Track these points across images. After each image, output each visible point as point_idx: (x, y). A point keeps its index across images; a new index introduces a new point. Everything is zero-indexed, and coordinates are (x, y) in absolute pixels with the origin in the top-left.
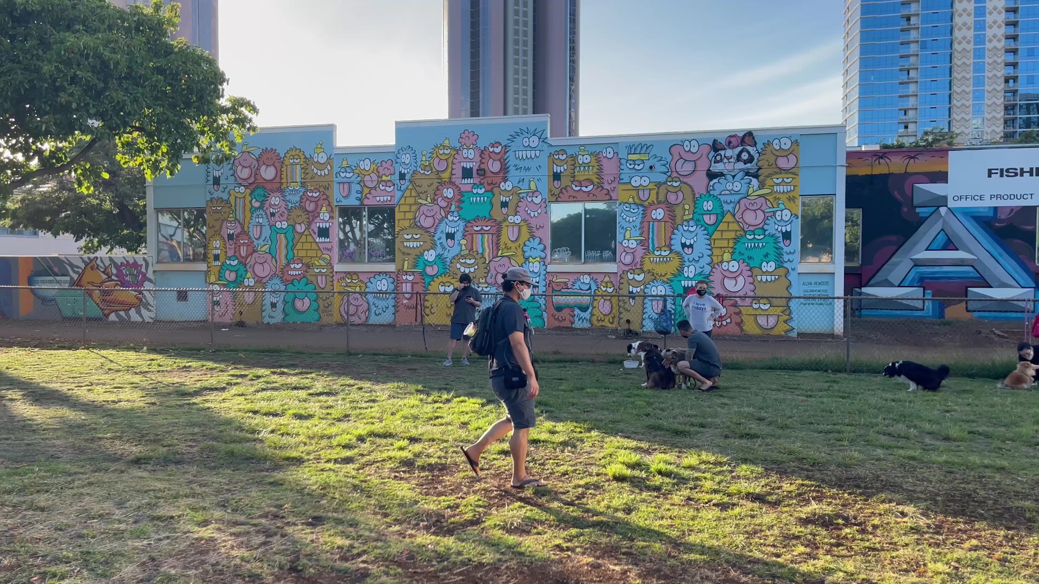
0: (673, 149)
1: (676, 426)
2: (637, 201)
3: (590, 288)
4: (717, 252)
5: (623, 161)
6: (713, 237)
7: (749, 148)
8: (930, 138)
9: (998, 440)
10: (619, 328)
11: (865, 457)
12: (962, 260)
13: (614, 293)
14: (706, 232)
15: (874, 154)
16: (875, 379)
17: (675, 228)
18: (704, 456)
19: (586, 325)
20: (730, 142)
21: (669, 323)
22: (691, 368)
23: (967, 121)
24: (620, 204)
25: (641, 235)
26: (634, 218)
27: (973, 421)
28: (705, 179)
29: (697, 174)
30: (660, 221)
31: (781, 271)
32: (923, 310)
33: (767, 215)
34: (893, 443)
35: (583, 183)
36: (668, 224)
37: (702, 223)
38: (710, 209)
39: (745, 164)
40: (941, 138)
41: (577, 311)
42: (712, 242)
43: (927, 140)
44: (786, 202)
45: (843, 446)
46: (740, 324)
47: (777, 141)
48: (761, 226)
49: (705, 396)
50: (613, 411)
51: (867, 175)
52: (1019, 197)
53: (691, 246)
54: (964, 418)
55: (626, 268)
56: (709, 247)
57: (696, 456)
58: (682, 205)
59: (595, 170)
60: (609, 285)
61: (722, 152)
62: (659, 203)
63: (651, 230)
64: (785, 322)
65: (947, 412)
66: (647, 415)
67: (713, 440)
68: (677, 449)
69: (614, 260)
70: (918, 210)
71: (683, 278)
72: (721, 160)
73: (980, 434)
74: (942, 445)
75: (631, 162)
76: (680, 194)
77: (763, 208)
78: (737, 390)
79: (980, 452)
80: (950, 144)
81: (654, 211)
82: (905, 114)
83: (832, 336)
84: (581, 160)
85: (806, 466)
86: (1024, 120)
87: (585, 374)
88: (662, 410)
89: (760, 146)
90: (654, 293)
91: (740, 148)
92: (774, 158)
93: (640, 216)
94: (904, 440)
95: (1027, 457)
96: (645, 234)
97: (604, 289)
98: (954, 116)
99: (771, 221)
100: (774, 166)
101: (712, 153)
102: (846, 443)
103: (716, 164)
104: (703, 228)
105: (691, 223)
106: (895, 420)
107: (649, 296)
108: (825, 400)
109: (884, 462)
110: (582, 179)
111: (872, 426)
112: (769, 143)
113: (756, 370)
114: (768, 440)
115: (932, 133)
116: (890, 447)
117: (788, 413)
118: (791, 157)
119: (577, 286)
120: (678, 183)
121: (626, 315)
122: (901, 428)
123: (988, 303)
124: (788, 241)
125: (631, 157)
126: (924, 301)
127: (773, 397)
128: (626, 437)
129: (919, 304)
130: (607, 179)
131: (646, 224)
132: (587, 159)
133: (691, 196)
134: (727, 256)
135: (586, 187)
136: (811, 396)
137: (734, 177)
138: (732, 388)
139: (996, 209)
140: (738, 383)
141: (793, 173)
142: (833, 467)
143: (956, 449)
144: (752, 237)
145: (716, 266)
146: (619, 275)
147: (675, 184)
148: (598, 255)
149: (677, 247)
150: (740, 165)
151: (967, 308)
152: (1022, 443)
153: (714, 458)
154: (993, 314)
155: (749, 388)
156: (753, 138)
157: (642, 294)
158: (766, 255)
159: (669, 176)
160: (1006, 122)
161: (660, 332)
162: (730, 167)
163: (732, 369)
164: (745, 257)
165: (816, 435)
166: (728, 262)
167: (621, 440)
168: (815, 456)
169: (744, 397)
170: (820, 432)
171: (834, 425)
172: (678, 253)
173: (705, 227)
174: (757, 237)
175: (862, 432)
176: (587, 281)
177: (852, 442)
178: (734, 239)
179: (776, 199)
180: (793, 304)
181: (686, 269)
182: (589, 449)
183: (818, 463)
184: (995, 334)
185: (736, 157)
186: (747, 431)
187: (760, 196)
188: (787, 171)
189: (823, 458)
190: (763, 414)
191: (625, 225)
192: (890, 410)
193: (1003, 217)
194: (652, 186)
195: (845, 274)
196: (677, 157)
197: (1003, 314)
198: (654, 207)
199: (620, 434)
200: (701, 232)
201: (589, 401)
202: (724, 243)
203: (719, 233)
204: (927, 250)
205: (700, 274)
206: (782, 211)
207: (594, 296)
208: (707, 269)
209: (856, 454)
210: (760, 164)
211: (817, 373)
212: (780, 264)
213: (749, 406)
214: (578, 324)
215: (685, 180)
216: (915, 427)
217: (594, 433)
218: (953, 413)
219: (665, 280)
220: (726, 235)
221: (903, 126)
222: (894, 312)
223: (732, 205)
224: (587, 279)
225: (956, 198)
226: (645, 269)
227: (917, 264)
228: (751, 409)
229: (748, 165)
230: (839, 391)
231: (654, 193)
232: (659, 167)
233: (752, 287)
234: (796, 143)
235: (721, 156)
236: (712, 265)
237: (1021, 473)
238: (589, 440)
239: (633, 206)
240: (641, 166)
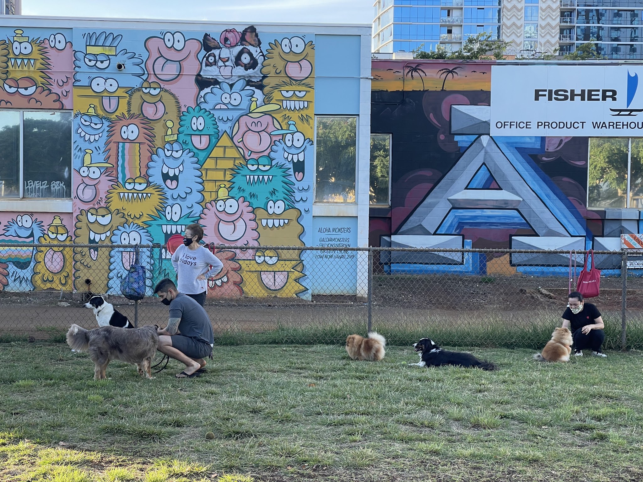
0: (150, 43)
1: (142, 427)
2: (100, 112)
3: (32, 235)
4: (209, 186)
5: (80, 55)
6: (205, 166)
7: (250, 48)
8: (476, 47)
9: (533, 425)
10: (75, 291)
11: (379, 455)
12: (506, 202)
13: (68, 243)
14: (195, 159)
15: (406, 64)
16: (401, 353)
17: (153, 152)
18: (178, 466)
19: (26, 288)
20: (226, 39)
21: (141, 283)
22: (173, 346)
23: (519, 28)
24: (76, 116)
25: (107, 160)
26: (97, 137)
27: (507, 403)
28: (195, 88)
29: (183, 79)
30: (132, 142)
31: (292, 214)
32: (462, 264)
33: (274, 139)
34: (415, 435)
35: (22, 83)
36: (145, 147)
37: (191, 146)
38: (200, 128)
39: (246, 69)
40: (487, 48)
41: (12, 268)
42: (204, 172)
43: (472, 49)
44: (298, 122)
45: (355, 441)
46: (239, 284)
47: (286, 42)
48: (266, 153)
49: (187, 382)
50: (55, 412)
51: (398, 92)
52: (569, 126)
53: (175, 178)
54: (498, 398)
55: (86, 207)
56: (200, 180)
57: (165, 468)
58: (162, 122)
59: (38, 65)
60: (61, 230)
61: (216, 52)
62: (132, 116)
63: (120, 154)
64: (297, 280)
65: (480, 391)
66: (104, 414)
67: (191, 443)
68: (140, 460)
69: (68, 195)
70: (457, 138)
71: (164, 221)
72: (215, 63)
73: (513, 418)
74: (469, 433)
75: (91, 58)
76: (160, 106)
77: (269, 130)
78: (229, 373)
79: (512, 442)
80: (498, 56)
81: (124, 128)
82: (449, 15)
83: (354, 298)
84: (17, 48)
85: (308, 471)
86: (582, 30)
87: (19, 360)
88: (126, 405)
89: (265, 46)
90: (125, 243)
91: (239, 48)
92: (284, 63)
93: (105, 134)
94: (427, 429)
95: (564, 445)
96: (112, 160)
97: (53, 236)
98: (504, 20)
99: (279, 147)
100: (283, 74)
101: (203, 52)
102: (358, 437)
103: (208, 67)
104: (191, 154)
105: (176, 146)
106: (419, 405)
107: (119, 246)
108: (338, 382)
109: (402, 460)
110: (18, 76)
111: (392, 412)
112: (276, 44)
113: (256, 346)
114: (262, 439)
115: (477, 40)
116: (411, 440)
117: (291, 402)
118: (304, 63)
119: (12, 232)
120: (158, 91)
121: (84, 274)
122: (425, 414)
123: (535, 255)
124: (301, 174)
125: (91, 50)
126: (463, 252)
127: (274, 380)
128: (69, 448)
129: (457, 257)
130: (57, 77)
131: (113, 146)
132: (26, 48)
133: (175, 109)
134: (223, 193)
135: (26, 89)
136: (321, 378)
137: (231, 86)
138: (222, 371)
139: (543, 139)
140: (230, 364)
141: (307, 85)
142: (341, 470)
143: (486, 438)
144: (255, 167)
145: (209, 205)
146: (75, 215)
147: (153, 92)
148: (44, 187)
149: (157, 179)
150: (240, 71)
151: (511, 261)
152: (560, 428)
153: (189, 468)
154: (539, 269)
155: (245, 370)
156: (257, 35)
157: (107, 243)
158: (273, 192)
159: (145, 81)
160: (562, 31)
161: (130, 297)
162: (226, 72)
163: (226, 344)
164: (246, 194)
165: (324, 428)
166: (225, 200)
167: (64, 451)
168: (319, 457)
169: (236, 382)
170: (330, 425)
171: (347, 414)
172: (158, 188)
173: (194, 152)
174: (261, 167)
175: (380, 422)
176: (28, 225)
177: (366, 435)
178: (232, 169)
179: (285, 117)
180: (307, 256)
181: (169, 209)
182: (13, 468)
183: (323, 466)
184: (541, 293)
185: (234, 59)
186: (237, 428)
187: (265, 113)
188: (299, 82)
189: (328, 458)
190: (260, 404)
191: (84, 146)
192: (414, 392)
193: (551, 149)
194: (120, 93)
195: (371, 218)
196: (155, 55)
197: (551, 269)
198: (124, 122)
199: (61, 443)
200: (188, 158)
201: (20, 398)
202: (219, 175)
203: (213, 161)
204: (466, 188)
205: (188, 216)
206: (293, 134)
207: (36, 246)
208: (197, 209)
209: (369, 452)
210: (265, 70)
211: (331, 346)
212: (290, 206)
213: (242, 394)
214: (14, 287)
215: (167, 87)
216: (442, 412)
217: (23, 445)
218: (486, 393)
219: (141, 224)
220: (223, 164)
221: (446, 29)
222: (430, 267)
223: (229, 124)
224: (27, 221)
225: (499, 125)
226: (112, 208)
227: (456, 206)
228: (245, 398)
229: (250, 71)
230: (357, 370)
231: (124, 103)
232: (130, 67)
233: (255, 234)
234: (311, 44)
235: (215, 57)
236: (203, 204)
237: (555, 465)
238: (16, 455)
239: (95, 120)
240: (106, 64)
